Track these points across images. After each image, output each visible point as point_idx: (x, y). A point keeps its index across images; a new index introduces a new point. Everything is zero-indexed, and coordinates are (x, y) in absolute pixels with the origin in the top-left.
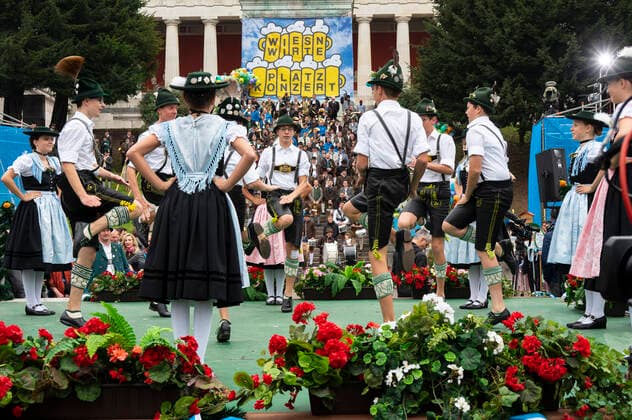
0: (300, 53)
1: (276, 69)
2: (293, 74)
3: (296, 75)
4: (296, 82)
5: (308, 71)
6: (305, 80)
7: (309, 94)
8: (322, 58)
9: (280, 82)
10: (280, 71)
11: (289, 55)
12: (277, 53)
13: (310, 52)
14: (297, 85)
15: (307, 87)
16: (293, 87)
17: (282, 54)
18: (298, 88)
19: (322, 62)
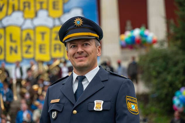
0: (32, 9)
1: (4, 28)
2: (24, 34)
3: (28, 34)
4: (29, 42)
5: (43, 29)
6: (39, 40)
7: (46, 57)
8: (59, 13)
9: (9, 44)
10: (9, 30)
11: (19, 10)
12: (5, 9)
13: (44, 6)
14: (29, 47)
15: (41, 48)
16: (25, 49)
17: (10, 11)
18: (31, 50)
19: (59, 19)
